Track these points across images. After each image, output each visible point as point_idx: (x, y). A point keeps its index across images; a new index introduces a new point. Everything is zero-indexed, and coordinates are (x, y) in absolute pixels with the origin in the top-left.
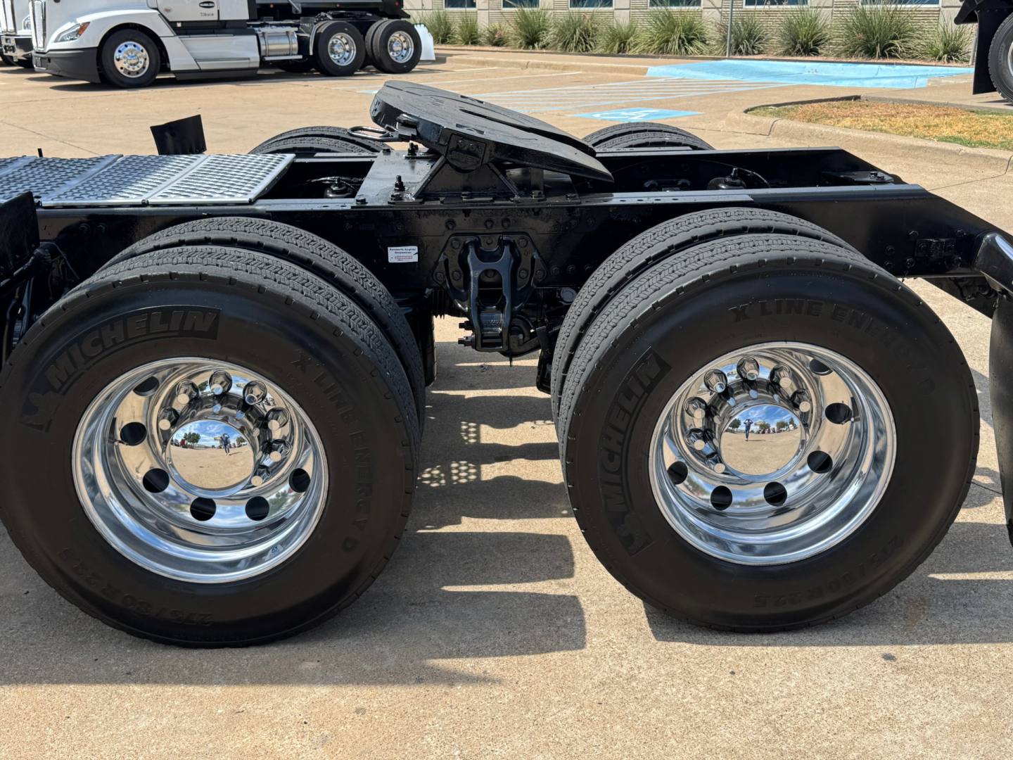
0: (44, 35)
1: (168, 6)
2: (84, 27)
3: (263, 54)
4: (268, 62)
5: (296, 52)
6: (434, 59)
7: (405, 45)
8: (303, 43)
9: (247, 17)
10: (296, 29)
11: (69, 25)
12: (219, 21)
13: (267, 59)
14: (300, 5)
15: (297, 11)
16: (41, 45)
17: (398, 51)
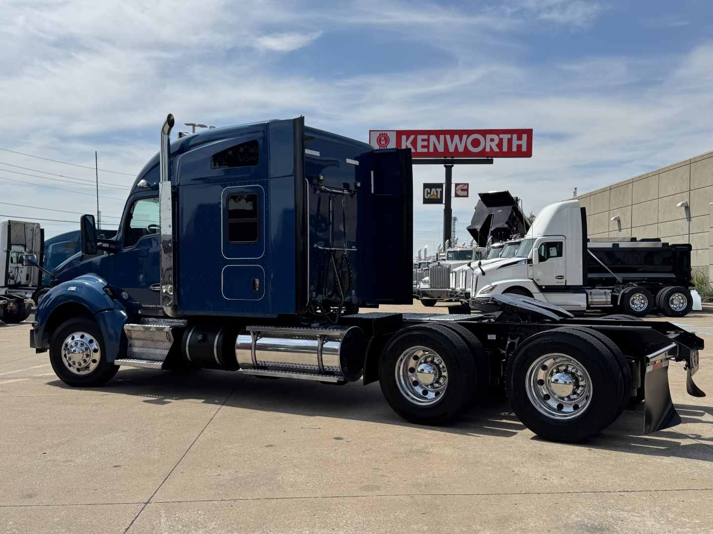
0: (476, 291)
1: (538, 278)
2: (494, 288)
3: (589, 303)
4: (592, 307)
5: (610, 303)
6: (701, 309)
7: (682, 301)
8: (614, 298)
9: (582, 284)
10: (611, 291)
11: (488, 286)
12: (566, 286)
13: (591, 306)
14: (621, 278)
15: (619, 282)
16: (473, 295)
17: (677, 304)
